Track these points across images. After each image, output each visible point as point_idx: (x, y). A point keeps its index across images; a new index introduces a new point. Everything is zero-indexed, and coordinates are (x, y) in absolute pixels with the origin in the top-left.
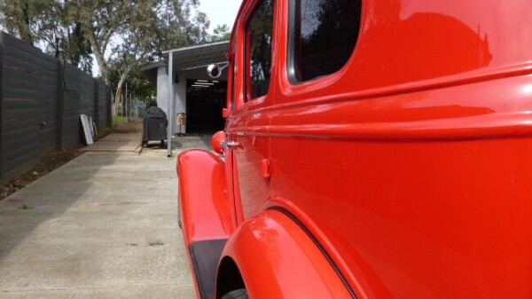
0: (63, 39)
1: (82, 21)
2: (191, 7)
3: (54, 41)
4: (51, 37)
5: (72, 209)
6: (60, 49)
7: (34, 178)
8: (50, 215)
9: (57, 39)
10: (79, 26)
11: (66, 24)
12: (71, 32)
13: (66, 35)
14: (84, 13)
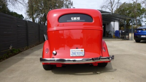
0: (42, 17)
1: (45, 13)
2: (71, 6)
3: (40, 18)
4: (39, 17)
5: (40, 50)
6: (41, 20)
7: (34, 46)
8: (36, 51)
9: (40, 17)
10: (45, 14)
11: (42, 14)
12: (43, 15)
13: (42, 16)
14: (46, 11)
